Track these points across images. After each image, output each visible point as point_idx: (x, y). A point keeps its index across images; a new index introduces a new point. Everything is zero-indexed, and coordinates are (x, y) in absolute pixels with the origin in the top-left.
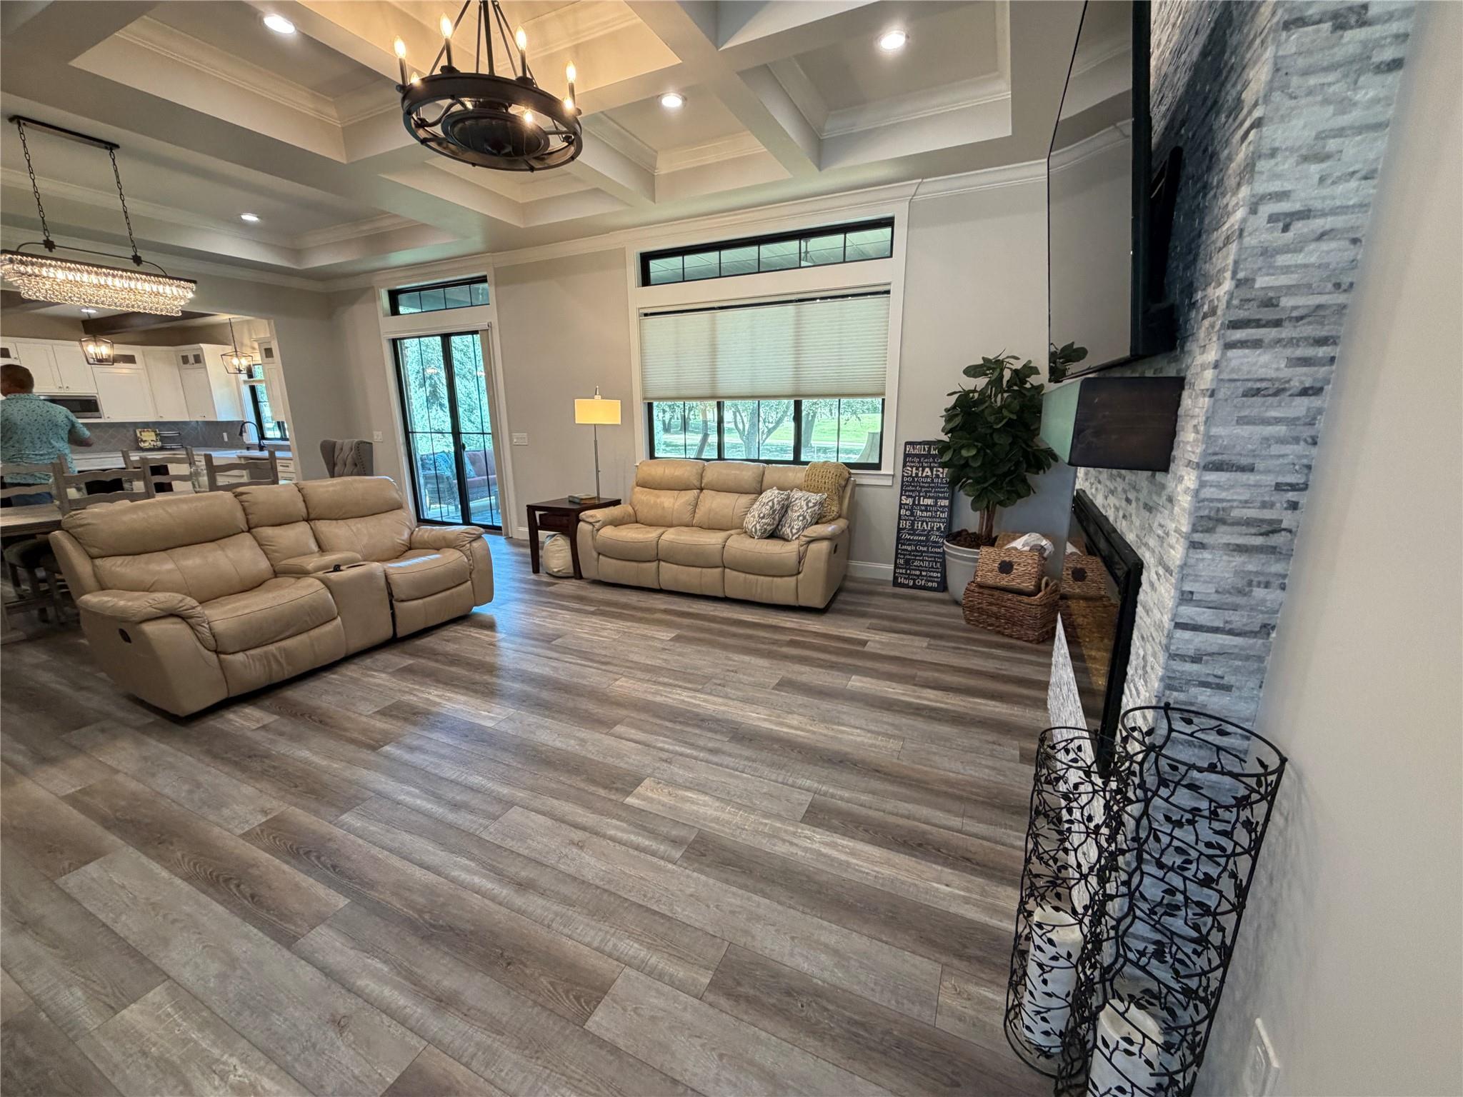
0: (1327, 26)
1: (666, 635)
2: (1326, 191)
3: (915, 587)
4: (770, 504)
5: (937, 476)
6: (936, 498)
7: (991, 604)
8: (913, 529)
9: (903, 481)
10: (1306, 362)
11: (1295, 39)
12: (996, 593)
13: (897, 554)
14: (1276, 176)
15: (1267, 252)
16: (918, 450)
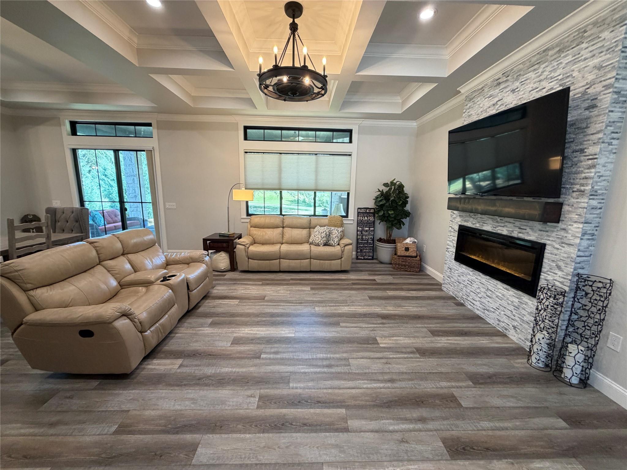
0: (607, 144)
1: (308, 288)
2: (605, 172)
3: (364, 259)
4: (325, 232)
5: (369, 220)
6: (369, 227)
7: (403, 262)
8: (362, 238)
9: (358, 222)
10: (600, 203)
11: (603, 145)
12: (405, 258)
13: (357, 248)
14: (599, 168)
15: (597, 182)
16: (362, 211)
